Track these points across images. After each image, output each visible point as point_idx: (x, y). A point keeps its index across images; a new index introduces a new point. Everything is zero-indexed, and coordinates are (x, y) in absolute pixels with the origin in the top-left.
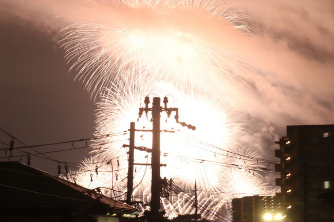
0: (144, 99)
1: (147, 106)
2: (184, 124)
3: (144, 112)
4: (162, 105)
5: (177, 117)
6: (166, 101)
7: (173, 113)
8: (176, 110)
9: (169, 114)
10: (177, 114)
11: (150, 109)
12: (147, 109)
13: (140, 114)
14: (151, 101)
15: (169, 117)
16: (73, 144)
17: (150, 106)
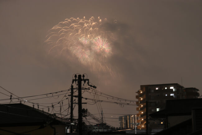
0: (74, 75)
1: (76, 79)
2: (91, 86)
3: (75, 82)
4: (82, 78)
5: (88, 83)
6: (84, 76)
7: (87, 81)
8: (88, 80)
9: (85, 82)
10: (88, 81)
11: (77, 80)
12: (76, 80)
13: (73, 82)
14: (77, 76)
15: (85, 83)
16: (47, 95)
17: (77, 78)
